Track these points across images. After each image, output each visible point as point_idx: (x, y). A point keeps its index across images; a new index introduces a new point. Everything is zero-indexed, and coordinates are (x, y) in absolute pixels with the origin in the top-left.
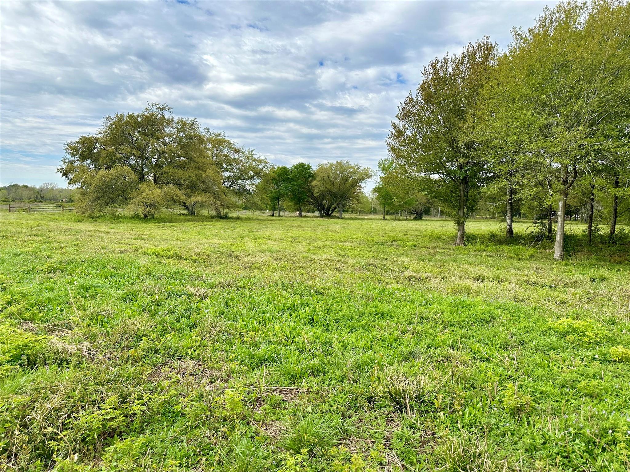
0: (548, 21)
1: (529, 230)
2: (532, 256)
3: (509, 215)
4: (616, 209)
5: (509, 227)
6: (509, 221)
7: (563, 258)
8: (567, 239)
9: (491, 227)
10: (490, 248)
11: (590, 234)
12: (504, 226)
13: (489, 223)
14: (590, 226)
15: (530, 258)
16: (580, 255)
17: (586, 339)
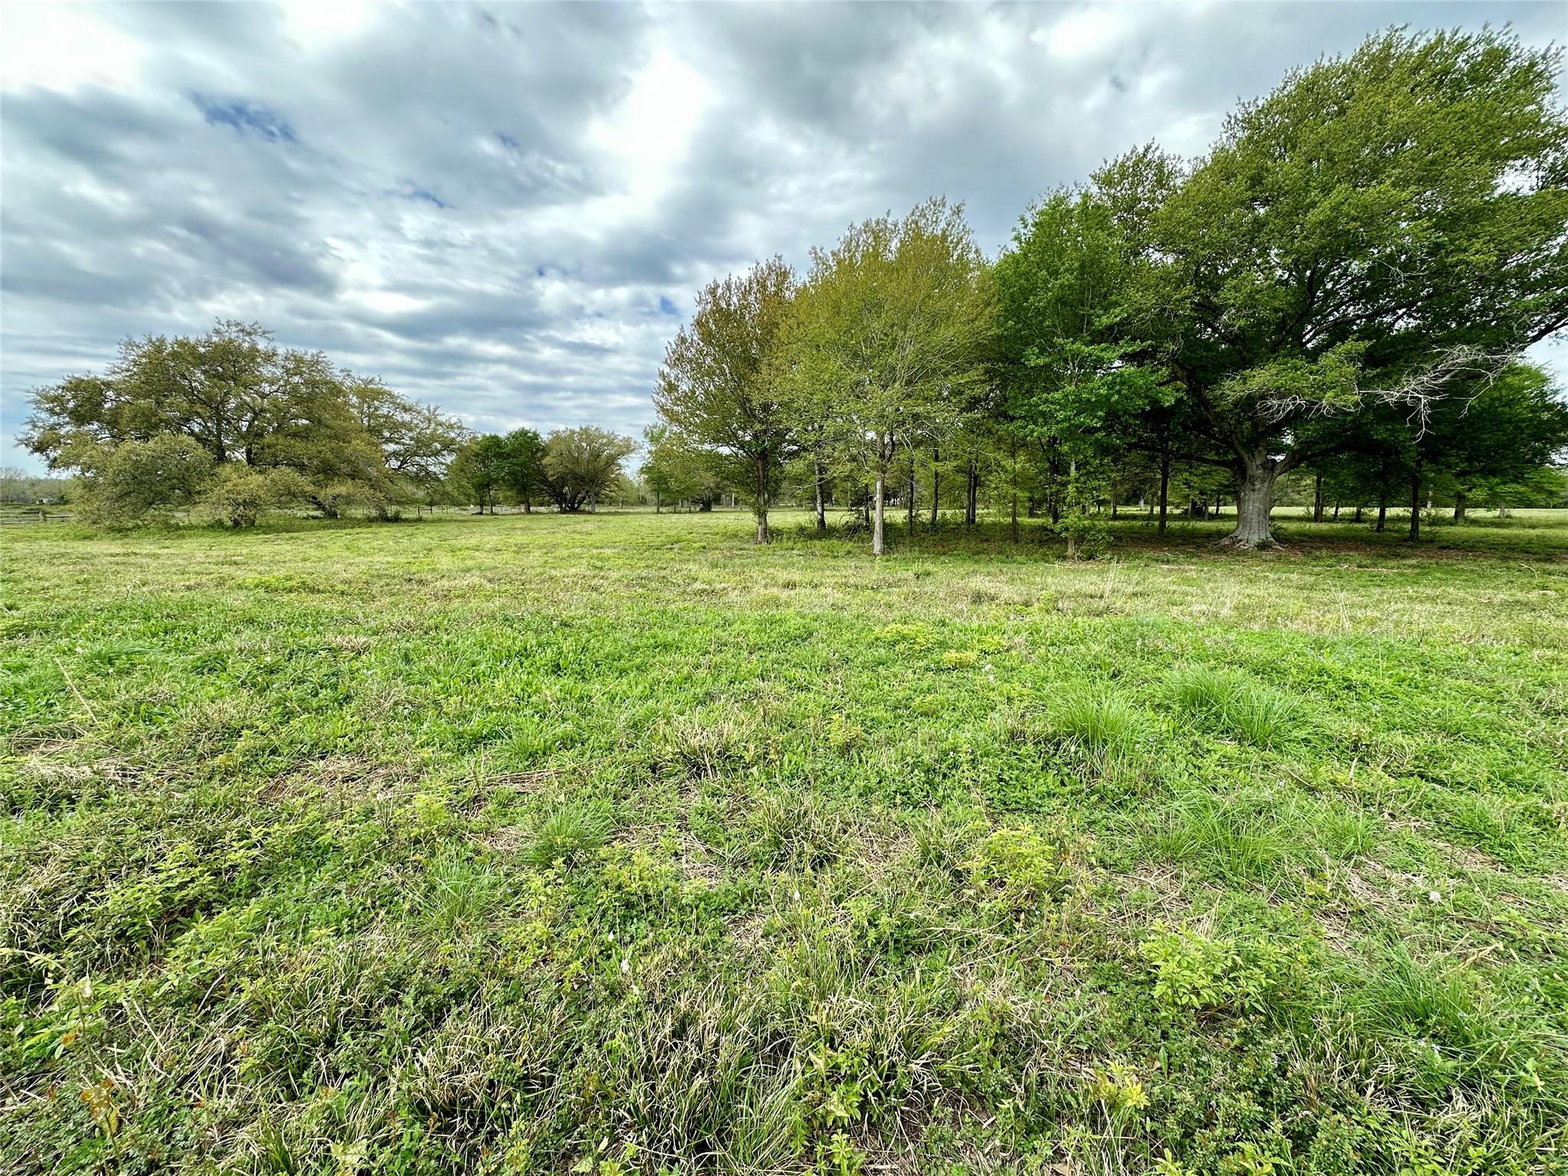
0: (854, 243)
1: (843, 521)
2: (849, 552)
3: (819, 501)
4: (936, 490)
5: (820, 517)
6: (819, 509)
7: (883, 552)
8: (887, 527)
9: (798, 518)
10: (799, 545)
11: (911, 521)
12: (814, 516)
13: (796, 513)
14: (911, 512)
15: (847, 554)
16: (901, 548)
17: (916, 647)
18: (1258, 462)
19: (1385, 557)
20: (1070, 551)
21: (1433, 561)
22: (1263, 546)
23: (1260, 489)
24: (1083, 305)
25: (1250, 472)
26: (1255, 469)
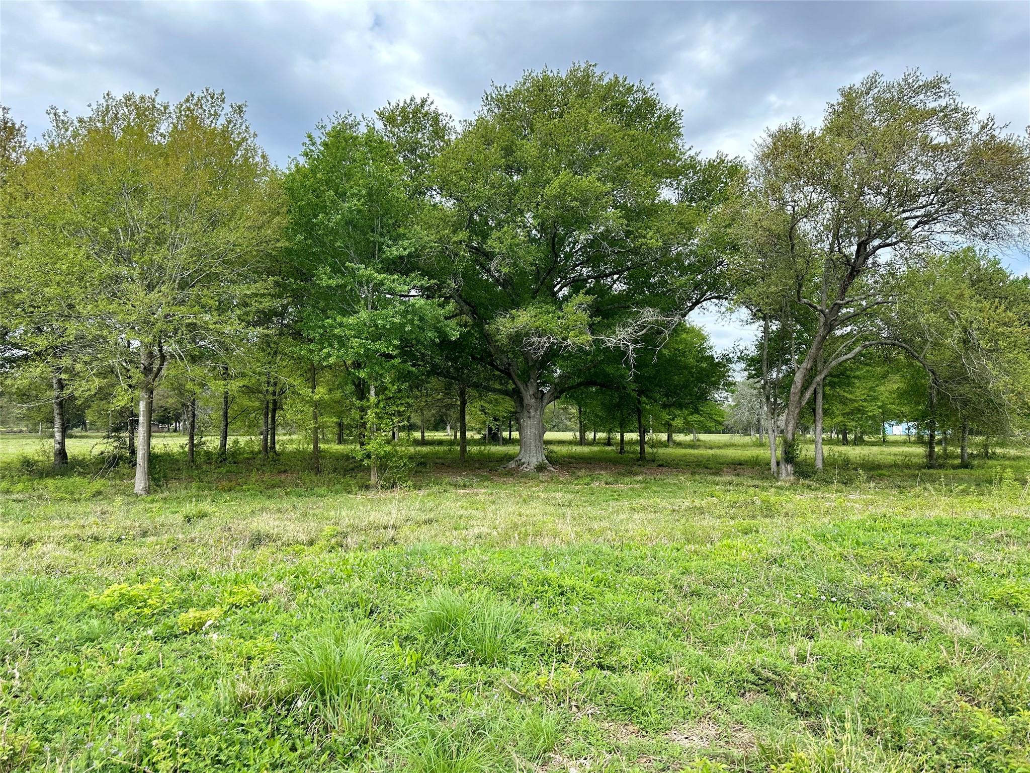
1: (96, 451)
2: (99, 493)
3: (57, 425)
4: (226, 414)
5: (58, 446)
6: (58, 436)
7: (148, 491)
8: (153, 459)
9: (27, 447)
10: (20, 486)
11: (191, 450)
12: (51, 445)
14: (192, 439)
15: (94, 496)
16: (174, 484)
18: (531, 392)
19: (624, 475)
20: (373, 480)
21: (652, 478)
22: (540, 468)
23: (534, 417)
24: (373, 231)
25: (525, 402)
26: (529, 400)
